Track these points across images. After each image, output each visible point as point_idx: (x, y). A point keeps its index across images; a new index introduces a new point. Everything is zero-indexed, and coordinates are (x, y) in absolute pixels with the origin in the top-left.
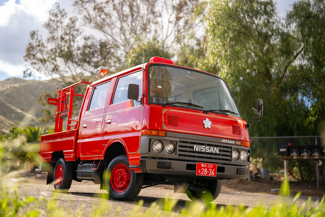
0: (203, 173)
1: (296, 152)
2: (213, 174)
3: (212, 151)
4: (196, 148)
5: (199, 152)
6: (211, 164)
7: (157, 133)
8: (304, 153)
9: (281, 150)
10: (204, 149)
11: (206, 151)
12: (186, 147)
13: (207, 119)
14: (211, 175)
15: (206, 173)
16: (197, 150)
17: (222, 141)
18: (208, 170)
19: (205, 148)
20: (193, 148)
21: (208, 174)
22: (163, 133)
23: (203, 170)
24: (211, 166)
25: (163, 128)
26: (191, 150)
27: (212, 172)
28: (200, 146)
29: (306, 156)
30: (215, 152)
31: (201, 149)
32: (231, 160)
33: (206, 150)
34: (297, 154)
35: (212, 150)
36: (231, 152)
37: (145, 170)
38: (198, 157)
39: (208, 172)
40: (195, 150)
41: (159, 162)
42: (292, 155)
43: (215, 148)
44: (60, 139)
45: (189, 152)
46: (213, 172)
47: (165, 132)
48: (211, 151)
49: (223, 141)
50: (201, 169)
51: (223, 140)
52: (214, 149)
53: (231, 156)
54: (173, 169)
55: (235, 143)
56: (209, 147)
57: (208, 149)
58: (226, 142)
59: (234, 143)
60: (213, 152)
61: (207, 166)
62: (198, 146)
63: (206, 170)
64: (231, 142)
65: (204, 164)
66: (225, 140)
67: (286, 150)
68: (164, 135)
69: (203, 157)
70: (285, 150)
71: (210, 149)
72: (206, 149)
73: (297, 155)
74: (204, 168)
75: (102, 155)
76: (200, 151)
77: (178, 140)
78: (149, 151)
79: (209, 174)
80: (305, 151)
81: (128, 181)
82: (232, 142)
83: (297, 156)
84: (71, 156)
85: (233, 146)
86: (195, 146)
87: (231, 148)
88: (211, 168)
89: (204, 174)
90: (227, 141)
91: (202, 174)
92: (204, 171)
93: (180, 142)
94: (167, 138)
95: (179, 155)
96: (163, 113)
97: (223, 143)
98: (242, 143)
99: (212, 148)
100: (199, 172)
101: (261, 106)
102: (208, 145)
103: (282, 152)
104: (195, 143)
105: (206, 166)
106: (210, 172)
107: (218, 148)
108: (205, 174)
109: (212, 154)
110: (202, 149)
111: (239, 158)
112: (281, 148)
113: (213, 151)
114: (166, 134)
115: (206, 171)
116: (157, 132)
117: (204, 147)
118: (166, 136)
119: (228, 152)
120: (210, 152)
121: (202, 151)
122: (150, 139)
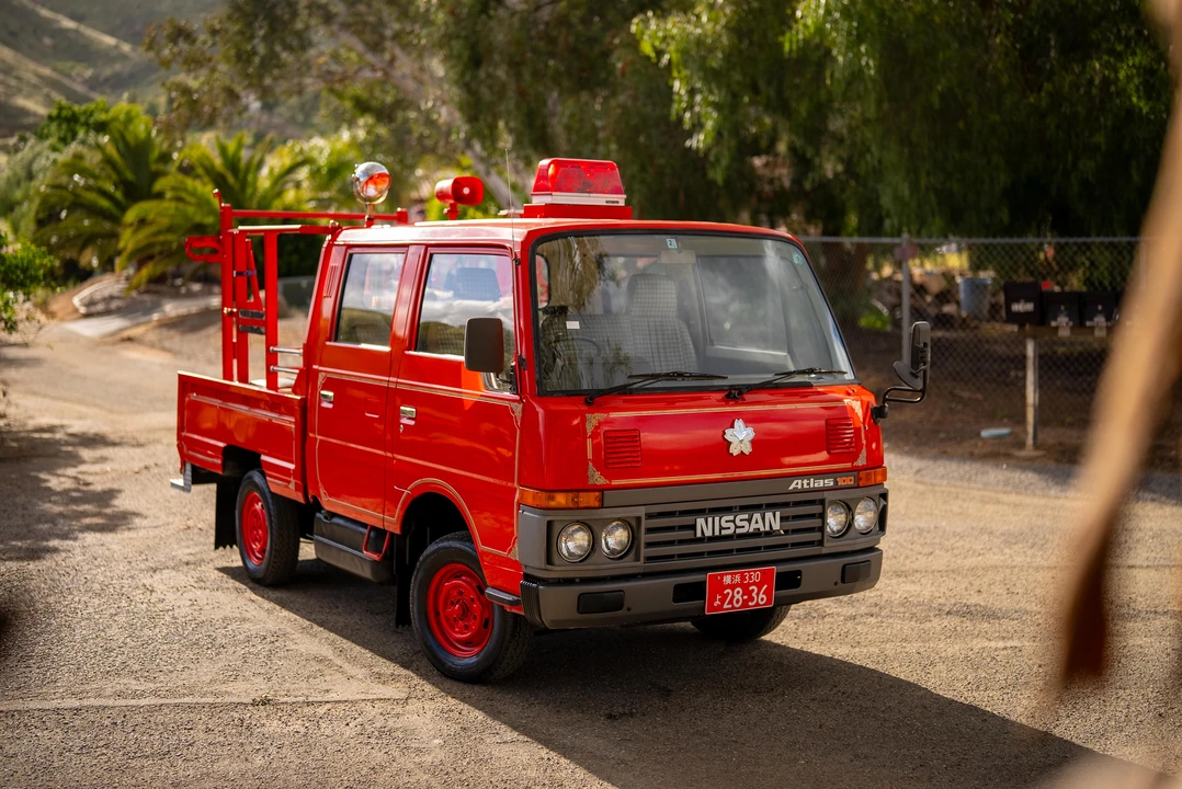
0: (731, 602)
1: (1067, 316)
2: (762, 599)
3: (757, 526)
4: (705, 526)
5: (713, 539)
6: (755, 572)
7: (573, 500)
8: (1096, 319)
9: (1017, 307)
10: (731, 525)
11: (739, 531)
12: (671, 529)
13: (739, 424)
14: (757, 604)
15: (738, 601)
16: (708, 533)
17: (791, 488)
18: (747, 592)
19: (734, 521)
20: (693, 527)
21: (745, 603)
22: (589, 499)
23: (728, 593)
24: (755, 575)
25: (591, 482)
26: (687, 534)
27: (758, 594)
28: (717, 519)
29: (1101, 328)
30: (768, 529)
31: (721, 528)
32: (821, 543)
33: (737, 527)
34: (1070, 320)
35: (757, 522)
36: (823, 516)
37: (538, 619)
38: (711, 553)
39: (745, 597)
40: (699, 535)
41: (581, 594)
42: (1053, 324)
43: (769, 515)
44: (246, 408)
45: (681, 542)
46: (761, 596)
47: (597, 494)
48: (754, 526)
49: (797, 484)
50: (722, 594)
51: (795, 482)
52: (763, 519)
53: (822, 529)
54: (629, 609)
55: (836, 482)
56: (746, 516)
57: (746, 524)
58: (805, 486)
59: (832, 484)
60: (762, 529)
61: (743, 578)
62: (710, 520)
63: (738, 593)
64: (820, 483)
65: (731, 574)
66: (800, 481)
67: (1035, 306)
68: (597, 504)
69: (729, 552)
70: (1030, 307)
71: (749, 521)
72: (739, 523)
73: (1071, 324)
74: (732, 587)
75: (394, 519)
76: (717, 533)
77: (641, 512)
78: (549, 561)
79: (750, 604)
80: (1100, 312)
81: (487, 621)
82: (826, 481)
83: (1072, 328)
84: (289, 482)
85: (828, 496)
86: (700, 521)
87: (822, 502)
88: (755, 584)
89: (733, 607)
90: (808, 484)
91: (725, 606)
92: (733, 597)
93: (649, 516)
94: (606, 513)
95: (649, 559)
96: (589, 428)
97: (796, 491)
98: (860, 479)
99: (757, 516)
100: (717, 603)
101: (923, 351)
102: (743, 509)
103: (1019, 314)
104: (701, 512)
105: (738, 579)
106: (754, 595)
107: (778, 514)
108: (736, 606)
109: (757, 534)
110: (724, 525)
111: (850, 525)
112: (1018, 301)
113: (760, 526)
114: (602, 500)
115: (737, 596)
116: (571, 495)
117: (731, 518)
118: (602, 507)
119: (812, 516)
120: (751, 530)
121: (724, 532)
122: (550, 524)
